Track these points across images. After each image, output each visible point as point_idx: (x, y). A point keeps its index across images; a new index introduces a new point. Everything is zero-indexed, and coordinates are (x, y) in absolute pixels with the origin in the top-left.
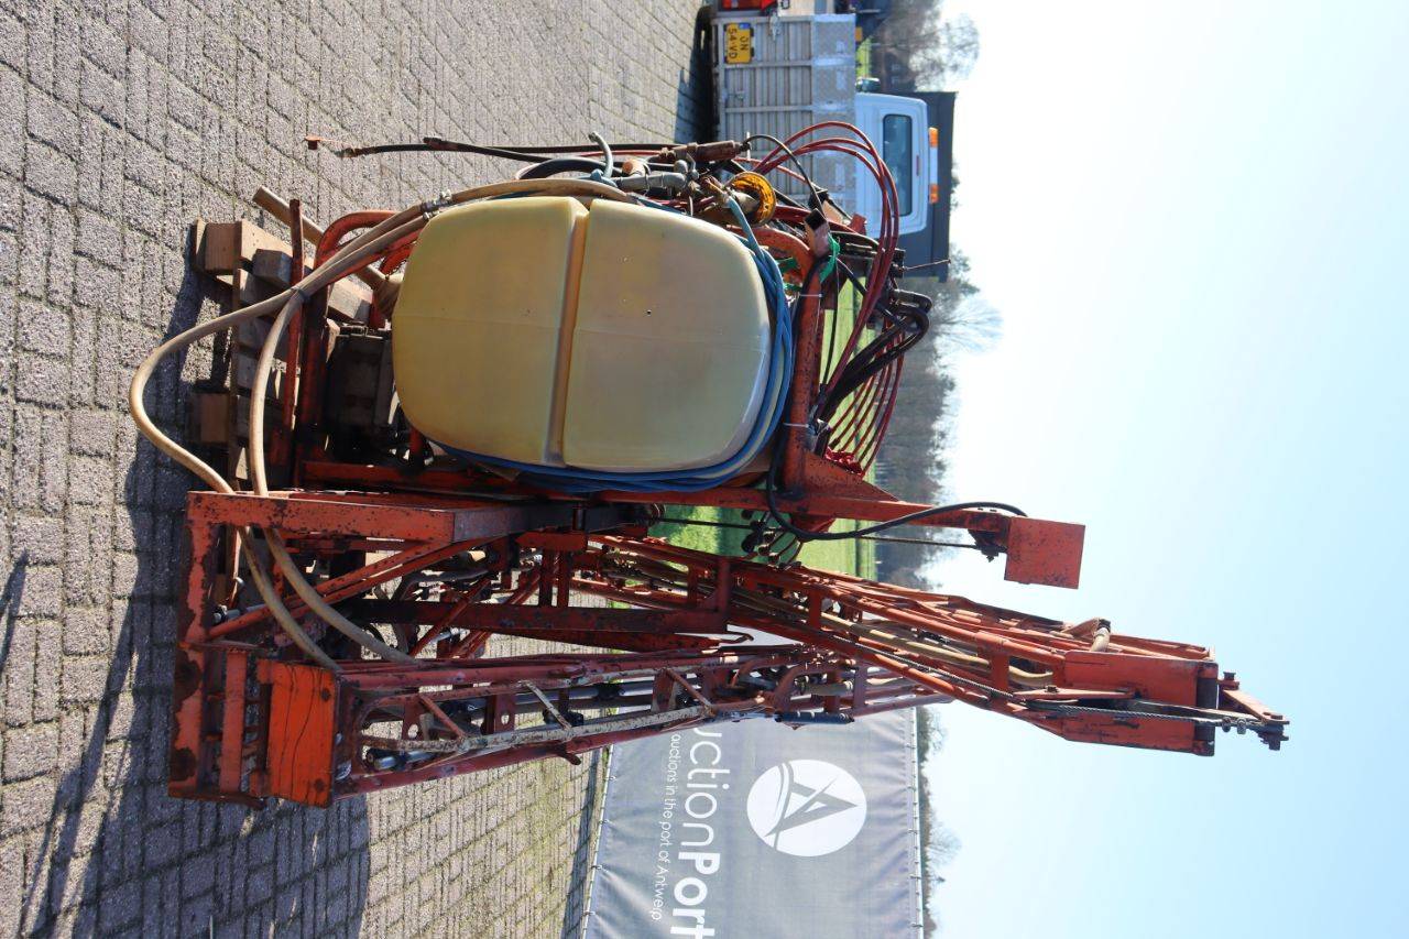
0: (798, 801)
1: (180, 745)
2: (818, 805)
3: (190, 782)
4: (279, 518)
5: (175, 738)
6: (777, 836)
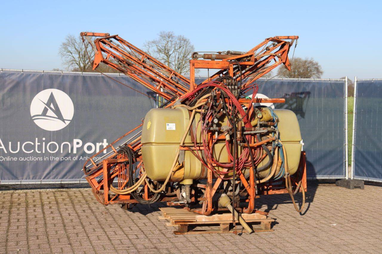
0: (50, 113)
2: (52, 106)
6: (66, 120)
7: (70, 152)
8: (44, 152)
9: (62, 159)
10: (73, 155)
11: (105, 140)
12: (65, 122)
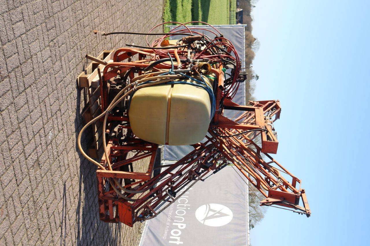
0: (211, 213)
1: (101, 212)
2: (217, 214)
3: (104, 218)
4: (115, 176)
5: (100, 211)
6: (204, 221)
7: (174, 221)
8: (177, 208)
9: (169, 216)
10: (171, 223)
11: (182, 243)
12: (203, 220)
